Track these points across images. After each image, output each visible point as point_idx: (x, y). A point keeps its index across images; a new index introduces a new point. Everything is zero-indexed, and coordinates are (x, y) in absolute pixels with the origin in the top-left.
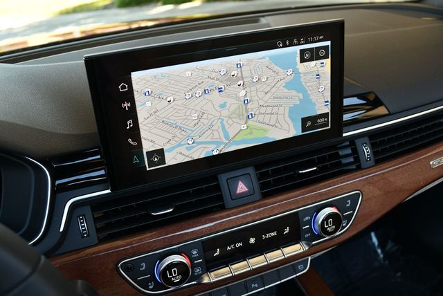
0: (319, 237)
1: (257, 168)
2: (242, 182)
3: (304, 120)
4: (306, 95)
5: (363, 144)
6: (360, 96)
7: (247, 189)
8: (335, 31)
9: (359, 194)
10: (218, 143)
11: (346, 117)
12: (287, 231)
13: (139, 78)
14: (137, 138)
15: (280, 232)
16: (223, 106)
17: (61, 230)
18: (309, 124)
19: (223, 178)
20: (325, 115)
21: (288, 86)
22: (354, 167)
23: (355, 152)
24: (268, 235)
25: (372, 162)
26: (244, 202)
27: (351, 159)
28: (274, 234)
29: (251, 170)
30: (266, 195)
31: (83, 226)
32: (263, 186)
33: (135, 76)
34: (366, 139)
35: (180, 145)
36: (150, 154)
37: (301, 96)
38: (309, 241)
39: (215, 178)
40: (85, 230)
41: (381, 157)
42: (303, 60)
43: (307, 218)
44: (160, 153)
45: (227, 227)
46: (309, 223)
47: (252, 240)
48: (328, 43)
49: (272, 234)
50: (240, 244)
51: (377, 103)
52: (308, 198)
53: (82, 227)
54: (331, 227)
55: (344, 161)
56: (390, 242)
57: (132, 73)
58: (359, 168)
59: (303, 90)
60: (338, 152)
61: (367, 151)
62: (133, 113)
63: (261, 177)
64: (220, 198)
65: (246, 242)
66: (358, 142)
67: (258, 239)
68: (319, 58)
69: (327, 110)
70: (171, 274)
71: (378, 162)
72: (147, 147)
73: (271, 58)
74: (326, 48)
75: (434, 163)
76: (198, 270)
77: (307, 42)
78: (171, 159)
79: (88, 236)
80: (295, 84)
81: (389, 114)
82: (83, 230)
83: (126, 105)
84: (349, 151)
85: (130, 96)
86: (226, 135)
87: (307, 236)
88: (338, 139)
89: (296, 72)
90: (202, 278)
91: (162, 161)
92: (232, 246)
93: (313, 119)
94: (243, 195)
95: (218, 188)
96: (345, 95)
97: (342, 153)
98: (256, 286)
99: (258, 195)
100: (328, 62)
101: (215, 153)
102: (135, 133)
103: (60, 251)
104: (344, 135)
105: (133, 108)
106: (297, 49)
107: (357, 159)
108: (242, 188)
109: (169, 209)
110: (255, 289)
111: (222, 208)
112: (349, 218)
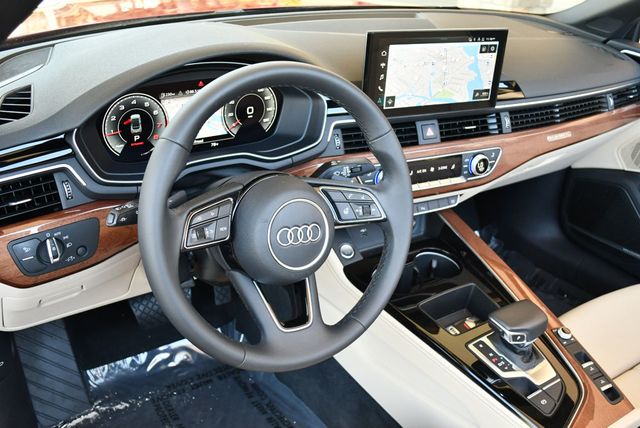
0: (473, 175)
1: (440, 121)
2: (430, 129)
3: (475, 92)
4: (479, 75)
5: (505, 116)
6: (505, 83)
7: (433, 134)
8: (501, 36)
10: (425, 98)
11: (499, 97)
12: (453, 167)
13: (395, 51)
14: (383, 87)
15: (449, 167)
16: (432, 74)
17: (329, 140)
18: (477, 94)
19: (419, 125)
20: (487, 91)
21: (470, 67)
22: (497, 132)
23: (499, 122)
24: (442, 168)
25: (510, 130)
26: (430, 143)
27: (496, 126)
28: (445, 167)
29: (435, 122)
30: (443, 140)
31: (339, 142)
32: (441, 134)
33: (392, 48)
34: (507, 114)
35: (404, 95)
36: (388, 98)
37: (476, 75)
38: (466, 176)
39: (413, 123)
41: (516, 128)
42: (481, 52)
43: (467, 160)
44: (393, 98)
46: (467, 163)
48: (497, 43)
50: (425, 171)
51: (517, 89)
53: (337, 141)
54: (481, 169)
55: (491, 127)
56: (493, 238)
57: (391, 46)
58: (501, 132)
59: (477, 71)
60: (487, 120)
61: (507, 122)
62: (384, 72)
63: (441, 127)
64: (416, 137)
65: (428, 170)
66: (502, 114)
67: (436, 169)
68: (491, 52)
69: (489, 87)
71: (514, 131)
72: (387, 94)
73: (465, 48)
74: (495, 46)
75: (550, 138)
77: (486, 41)
78: (398, 105)
80: (474, 67)
81: (525, 98)
83: (383, 65)
85: (385, 60)
86: (430, 95)
87: (466, 172)
88: (492, 109)
89: (476, 59)
91: (393, 105)
92: (420, 171)
93: (480, 92)
94: (430, 138)
95: (415, 130)
96: (501, 79)
97: (490, 121)
99: (438, 140)
100: (495, 55)
101: (422, 104)
102: (383, 84)
103: (323, 155)
104: (497, 107)
105: (386, 67)
106: (479, 44)
107: (500, 126)
108: (430, 132)
111: (416, 144)
112: (492, 165)
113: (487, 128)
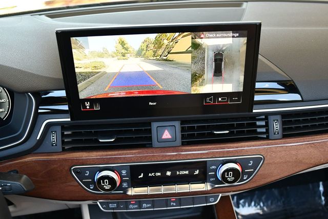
0: (221, 183)
2: (168, 131)
5: (275, 120)
7: (170, 137)
9: (261, 158)
12: (197, 172)
15: (192, 172)
17: (38, 138)
19: (154, 125)
22: (265, 136)
23: (267, 125)
24: (182, 173)
25: (280, 136)
27: (264, 130)
28: (187, 172)
29: (177, 124)
32: (184, 137)
34: (279, 117)
38: (213, 184)
39: (150, 125)
40: (54, 141)
43: (213, 167)
45: (149, 160)
47: (169, 173)
48: (244, 39)
49: (185, 172)
50: (159, 174)
52: (217, 152)
53: (53, 139)
54: (230, 178)
55: (259, 130)
58: (268, 138)
60: (256, 123)
61: (276, 126)
64: (150, 139)
65: (164, 173)
66: (271, 118)
67: (173, 174)
70: (104, 183)
76: (125, 185)
79: (56, 145)
81: (302, 101)
82: (53, 141)
84: (263, 123)
87: (212, 179)
88: (250, 113)
90: (128, 191)
92: (153, 174)
94: (166, 141)
95: (150, 131)
97: (258, 123)
98: (174, 204)
99: (179, 141)
103: (37, 151)
107: (267, 132)
108: (167, 135)
109: (111, 139)
110: (173, 206)
111: (150, 146)
112: (250, 174)
113: (255, 132)
